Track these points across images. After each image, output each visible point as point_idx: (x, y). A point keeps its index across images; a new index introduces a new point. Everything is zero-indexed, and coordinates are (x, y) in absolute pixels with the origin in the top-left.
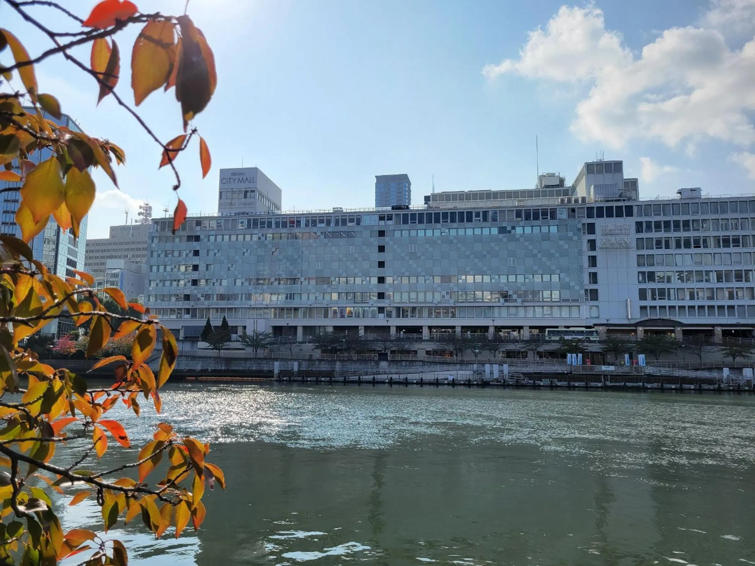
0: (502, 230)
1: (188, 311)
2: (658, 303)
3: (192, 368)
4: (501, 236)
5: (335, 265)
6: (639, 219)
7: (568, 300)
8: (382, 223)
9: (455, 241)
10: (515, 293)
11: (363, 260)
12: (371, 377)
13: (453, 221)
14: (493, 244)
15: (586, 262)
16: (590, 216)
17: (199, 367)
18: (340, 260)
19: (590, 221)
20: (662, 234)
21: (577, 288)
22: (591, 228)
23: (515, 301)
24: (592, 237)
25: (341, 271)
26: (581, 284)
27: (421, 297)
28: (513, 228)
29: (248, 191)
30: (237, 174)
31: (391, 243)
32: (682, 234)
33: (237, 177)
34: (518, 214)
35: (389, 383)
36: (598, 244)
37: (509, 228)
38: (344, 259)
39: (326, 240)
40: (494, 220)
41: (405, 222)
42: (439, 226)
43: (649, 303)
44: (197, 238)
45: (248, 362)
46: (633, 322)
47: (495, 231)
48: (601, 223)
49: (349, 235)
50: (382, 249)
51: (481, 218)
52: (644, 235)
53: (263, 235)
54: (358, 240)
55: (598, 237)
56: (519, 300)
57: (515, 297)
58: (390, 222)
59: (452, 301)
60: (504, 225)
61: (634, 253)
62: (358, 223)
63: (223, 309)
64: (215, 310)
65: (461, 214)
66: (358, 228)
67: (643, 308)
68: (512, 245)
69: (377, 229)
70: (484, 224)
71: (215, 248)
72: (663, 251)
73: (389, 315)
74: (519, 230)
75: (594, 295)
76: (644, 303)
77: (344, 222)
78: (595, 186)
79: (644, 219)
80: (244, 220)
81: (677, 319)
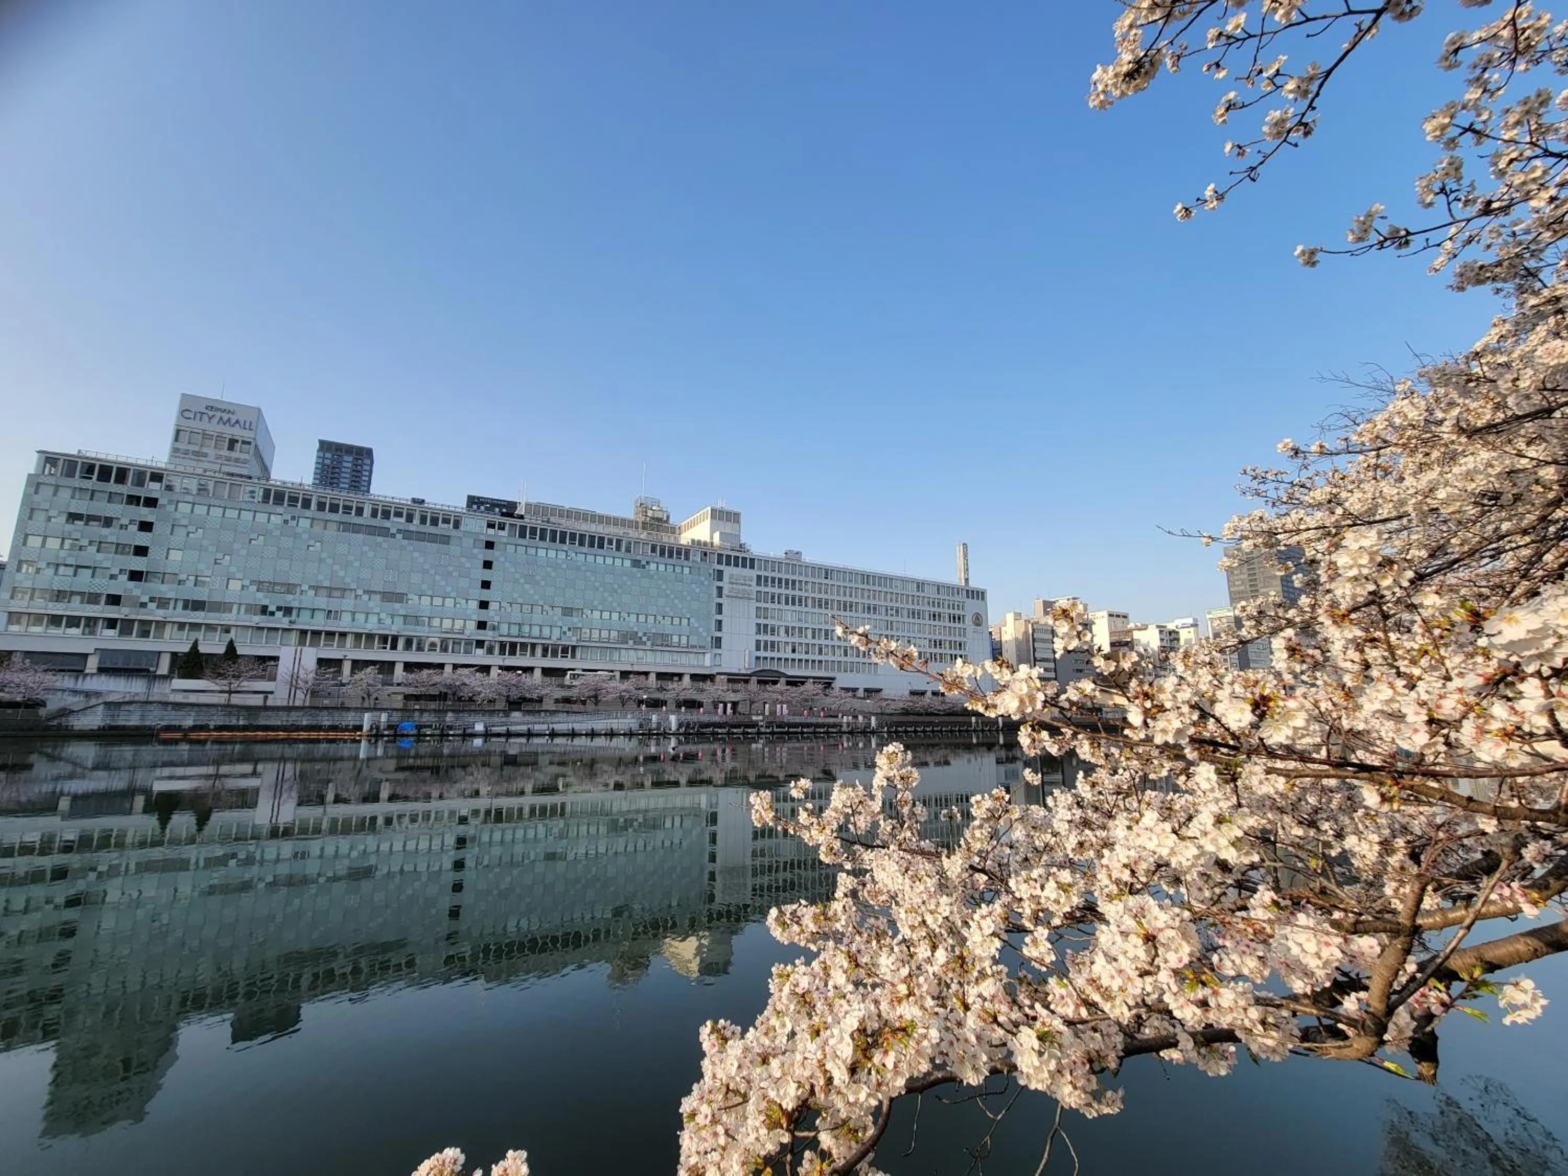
0: (636, 563)
1: (111, 623)
2: (769, 654)
3: (173, 723)
4: (635, 570)
5: (416, 578)
6: (760, 573)
7: (695, 647)
8: (491, 531)
9: (583, 568)
10: (645, 634)
11: (460, 576)
12: (505, 728)
13: (582, 544)
14: (625, 578)
15: (714, 609)
16: (719, 562)
17: (189, 722)
18: (425, 572)
19: (720, 567)
20: (776, 590)
21: (705, 634)
22: (720, 575)
23: (645, 643)
24: (720, 584)
25: (424, 587)
26: (708, 630)
27: (536, 631)
28: (648, 563)
29: (237, 441)
30: (218, 409)
31: (502, 559)
32: (790, 592)
33: (219, 414)
34: (653, 549)
35: (549, 735)
36: (725, 592)
37: (644, 563)
38: (432, 572)
39: (405, 542)
40: (628, 550)
41: (522, 535)
42: (565, 547)
43: (762, 654)
44: (151, 502)
45: (293, 713)
46: (749, 672)
47: (627, 563)
48: (728, 571)
49: (445, 540)
50: (488, 565)
51: (614, 546)
52: (762, 589)
53: (293, 518)
54: (454, 549)
55: (725, 584)
56: (649, 643)
57: (644, 639)
58: (501, 533)
59: (574, 639)
60: (639, 558)
61: (754, 604)
62: (457, 525)
63: (195, 626)
64: (176, 626)
65: (592, 538)
66: (454, 533)
67: (758, 658)
68: (645, 582)
69: (484, 538)
70: (617, 554)
71: (190, 524)
72: (776, 606)
73: (490, 651)
74: (653, 566)
75: (718, 642)
76: (758, 654)
77: (435, 522)
78: (721, 534)
79: (763, 573)
80: (257, 490)
81: (782, 670)
